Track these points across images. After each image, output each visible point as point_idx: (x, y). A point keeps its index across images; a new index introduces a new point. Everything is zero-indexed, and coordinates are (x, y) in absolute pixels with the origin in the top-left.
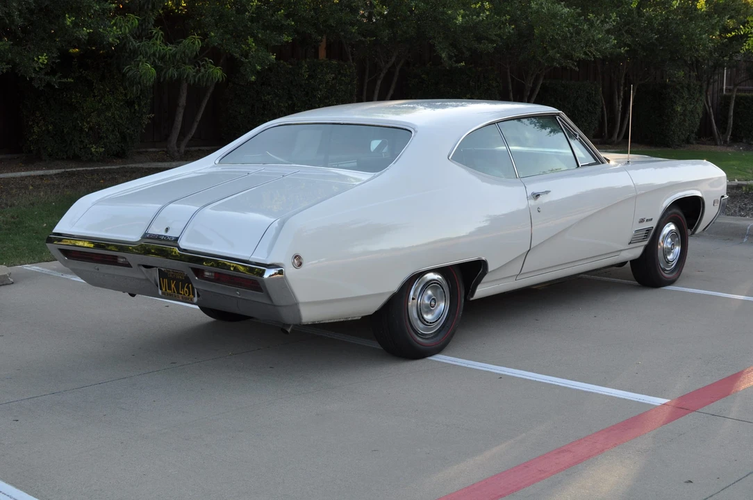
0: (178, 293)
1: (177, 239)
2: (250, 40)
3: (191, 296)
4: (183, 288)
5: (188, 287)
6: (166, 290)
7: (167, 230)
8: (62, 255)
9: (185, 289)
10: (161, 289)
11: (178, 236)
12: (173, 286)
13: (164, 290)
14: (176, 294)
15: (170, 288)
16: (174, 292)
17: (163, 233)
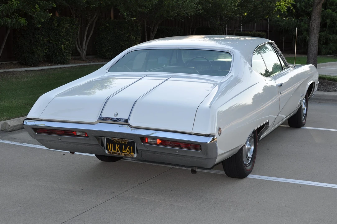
0: (121, 151)
1: (127, 120)
2: (37, 6)
3: (132, 153)
4: (125, 148)
5: (130, 148)
6: (111, 150)
7: (117, 115)
8: (33, 132)
9: (127, 149)
10: (108, 150)
11: (127, 118)
12: (117, 148)
13: (110, 150)
14: (120, 153)
15: (115, 149)
16: (118, 151)
17: (113, 117)
